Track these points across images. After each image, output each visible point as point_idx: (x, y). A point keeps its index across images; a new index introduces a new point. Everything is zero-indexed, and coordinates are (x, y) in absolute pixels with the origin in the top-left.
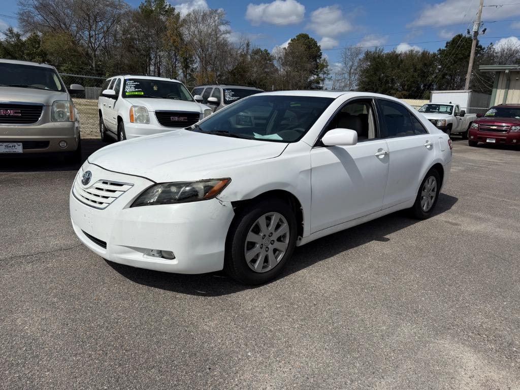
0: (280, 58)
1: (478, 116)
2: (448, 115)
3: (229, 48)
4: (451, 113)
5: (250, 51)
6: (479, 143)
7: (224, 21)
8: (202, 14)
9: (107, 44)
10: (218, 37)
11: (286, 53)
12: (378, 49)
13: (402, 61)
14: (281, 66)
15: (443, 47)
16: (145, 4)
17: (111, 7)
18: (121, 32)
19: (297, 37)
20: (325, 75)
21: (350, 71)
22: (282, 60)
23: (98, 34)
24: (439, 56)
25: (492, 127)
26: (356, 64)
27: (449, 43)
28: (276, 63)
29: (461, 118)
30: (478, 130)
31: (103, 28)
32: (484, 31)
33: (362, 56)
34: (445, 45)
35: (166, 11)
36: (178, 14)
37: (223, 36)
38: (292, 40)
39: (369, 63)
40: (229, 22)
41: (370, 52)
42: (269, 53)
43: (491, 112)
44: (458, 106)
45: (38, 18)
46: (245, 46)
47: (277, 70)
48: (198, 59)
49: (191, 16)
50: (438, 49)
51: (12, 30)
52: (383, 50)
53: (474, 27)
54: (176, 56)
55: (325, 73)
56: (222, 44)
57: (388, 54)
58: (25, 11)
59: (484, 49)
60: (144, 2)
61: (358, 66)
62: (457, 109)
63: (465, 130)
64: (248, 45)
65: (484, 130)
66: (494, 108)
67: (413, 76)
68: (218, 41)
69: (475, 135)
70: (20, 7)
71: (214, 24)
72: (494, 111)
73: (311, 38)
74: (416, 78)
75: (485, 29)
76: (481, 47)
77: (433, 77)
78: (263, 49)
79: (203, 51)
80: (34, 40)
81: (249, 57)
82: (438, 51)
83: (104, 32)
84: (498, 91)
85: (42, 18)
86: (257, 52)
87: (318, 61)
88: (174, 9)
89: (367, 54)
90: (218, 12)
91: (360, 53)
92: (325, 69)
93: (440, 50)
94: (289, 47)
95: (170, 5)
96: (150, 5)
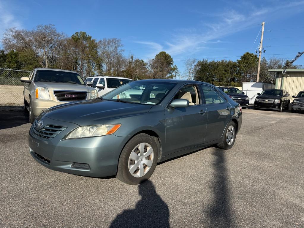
0: (150, 64)
7: (120, 45)
10: (117, 53)
11: (154, 62)
12: (204, 60)
13: (218, 66)
19: (159, 53)
21: (190, 71)
22: (152, 65)
24: (238, 63)
27: (242, 57)
34: (240, 58)
35: (87, 38)
36: (93, 40)
37: (120, 52)
39: (200, 67)
40: (123, 45)
42: (144, 62)
52: (207, 61)
55: (176, 73)
56: (119, 57)
57: (210, 63)
60: (74, 34)
61: (194, 69)
64: (132, 57)
67: (224, 74)
68: (117, 55)
70: (5, 36)
71: (114, 46)
73: (167, 54)
75: (265, 51)
77: (235, 74)
78: (140, 59)
81: (133, 64)
86: (137, 61)
87: (172, 66)
88: (91, 37)
89: (199, 62)
90: (117, 39)
91: (195, 62)
92: (176, 71)
93: (238, 60)
94: (155, 59)
95: (89, 35)
96: (78, 36)
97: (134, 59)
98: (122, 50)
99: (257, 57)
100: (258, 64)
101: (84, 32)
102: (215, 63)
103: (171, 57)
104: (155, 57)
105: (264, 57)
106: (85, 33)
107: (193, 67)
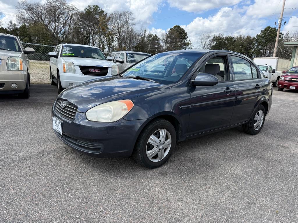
0: (164, 39)
1: (284, 73)
3: (135, 33)
4: (267, 71)
5: (146, 35)
6: (285, 89)
7: (132, 18)
8: (119, 14)
9: (65, 30)
10: (128, 27)
11: (167, 36)
12: (220, 35)
13: (235, 41)
14: (164, 44)
15: (259, 33)
16: (88, 8)
17: (68, 9)
18: (73, 24)
19: (174, 27)
21: (204, 47)
22: (165, 40)
23: (60, 25)
24: (257, 38)
25: (293, 79)
27: (263, 31)
28: (161, 42)
29: (273, 74)
30: (284, 81)
31: (63, 21)
33: (211, 38)
34: (261, 32)
35: (99, 12)
36: (106, 14)
37: (131, 26)
38: (171, 29)
39: (215, 43)
42: (157, 37)
43: (292, 70)
44: (271, 67)
46: (143, 32)
47: (162, 46)
48: (117, 40)
49: (113, 15)
50: (256, 35)
51: (11, 22)
53: (279, 21)
54: (104, 38)
55: (189, 48)
56: (130, 31)
57: (226, 37)
60: (87, 7)
61: (209, 44)
62: (270, 68)
64: (145, 32)
65: (288, 81)
66: (293, 68)
67: (241, 50)
68: (128, 29)
69: (282, 84)
71: (126, 20)
72: (294, 70)
73: (182, 28)
74: (243, 51)
75: (286, 22)
77: (253, 50)
78: (154, 34)
79: (119, 35)
80: (24, 28)
81: (146, 38)
83: (63, 24)
84: (295, 58)
85: (29, 16)
86: (150, 36)
87: (185, 41)
88: (103, 11)
89: (214, 37)
90: (128, 13)
92: (189, 46)
94: (169, 33)
95: (101, 9)
96: (90, 9)
98: (133, 23)
100: (277, 34)
101: (97, 5)
102: (232, 38)
103: (186, 32)
104: (169, 31)
106: (97, 7)
107: (208, 42)
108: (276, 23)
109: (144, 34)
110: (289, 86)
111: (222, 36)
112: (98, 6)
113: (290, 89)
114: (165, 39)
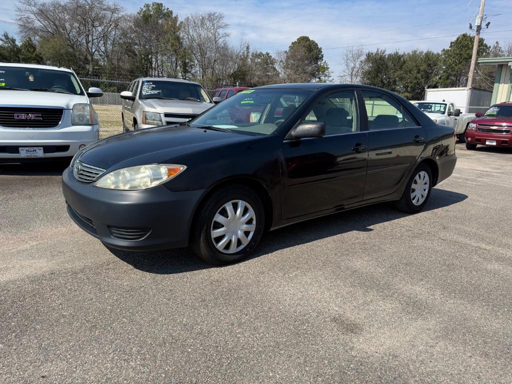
0: (281, 61)
1: (477, 116)
2: (440, 115)
3: (230, 52)
4: (444, 113)
5: (250, 54)
6: (478, 146)
7: (223, 25)
8: (201, 18)
10: (217, 41)
11: (287, 56)
12: (380, 51)
13: (405, 62)
14: (283, 69)
15: (447, 47)
16: (144, 9)
19: (297, 39)
20: (326, 78)
21: (352, 73)
22: (283, 63)
24: (443, 56)
25: (492, 128)
26: (358, 66)
27: (453, 43)
28: (277, 66)
29: (457, 117)
30: (476, 131)
32: (488, 25)
33: (363, 58)
34: (450, 45)
35: (164, 15)
36: (176, 18)
37: (223, 39)
38: (293, 43)
39: (371, 65)
40: (228, 25)
41: (372, 54)
42: (271, 56)
43: (492, 111)
44: (452, 104)
45: (38, 24)
46: (245, 49)
49: (189, 20)
50: (442, 50)
51: (7, 36)
52: (385, 51)
53: (477, 21)
55: (326, 76)
56: (222, 48)
57: (390, 55)
58: (23, 17)
59: (490, 47)
60: (142, 7)
61: (360, 68)
62: (451, 107)
63: (462, 132)
64: (248, 48)
65: (483, 130)
66: (495, 106)
67: (416, 78)
68: (217, 44)
69: (473, 137)
70: (18, 13)
71: (212, 28)
72: (496, 109)
73: (312, 41)
74: (419, 79)
75: (489, 23)
76: (486, 46)
77: (437, 78)
78: (264, 53)
80: (29, 45)
81: (249, 60)
82: (442, 51)
84: (501, 85)
85: (41, 24)
87: (319, 63)
88: (171, 12)
89: (369, 55)
90: (216, 15)
91: (361, 55)
92: (326, 72)
93: (444, 50)
94: (290, 50)
95: (168, 9)
96: (148, 10)
97: (251, 50)
98: (225, 33)
99: (483, 43)
101: (160, 2)
103: (319, 47)
104: (290, 46)
105: (497, 42)
108: (471, 25)
109: (246, 52)
110: (485, 140)
111: (383, 53)
112: (161, 4)
113: (487, 145)
114: (284, 61)
